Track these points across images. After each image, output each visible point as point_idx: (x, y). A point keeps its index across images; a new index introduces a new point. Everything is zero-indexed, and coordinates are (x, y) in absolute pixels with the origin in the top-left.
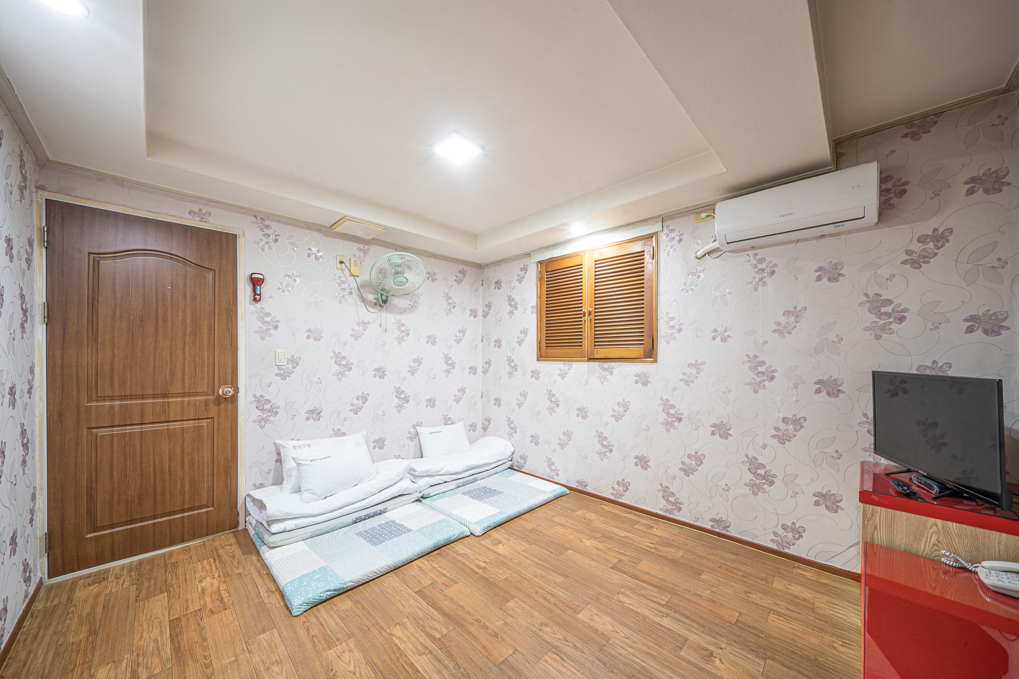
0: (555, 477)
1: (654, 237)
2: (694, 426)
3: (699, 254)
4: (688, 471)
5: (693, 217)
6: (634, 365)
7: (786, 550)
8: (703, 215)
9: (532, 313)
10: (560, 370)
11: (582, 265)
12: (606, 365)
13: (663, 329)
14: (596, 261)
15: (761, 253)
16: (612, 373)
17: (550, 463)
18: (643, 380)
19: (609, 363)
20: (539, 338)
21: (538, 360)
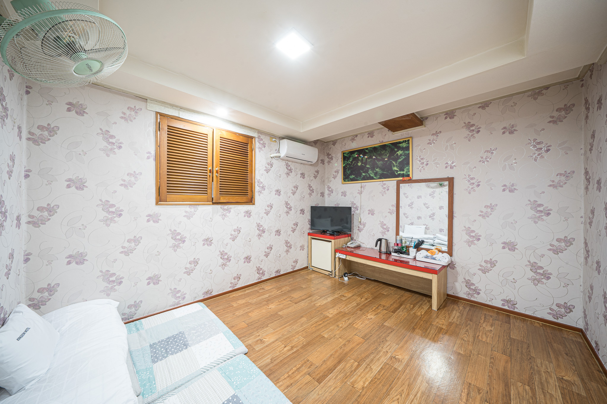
0: (181, 302)
1: (253, 139)
2: (269, 233)
3: (272, 156)
4: (267, 255)
5: (269, 138)
6: (243, 206)
7: (295, 270)
8: (274, 139)
9: (148, 158)
10: (186, 212)
11: (207, 135)
12: (226, 207)
13: (257, 189)
14: (221, 137)
15: (290, 163)
16: (230, 212)
17: (175, 292)
18: (248, 214)
19: (228, 206)
20: (159, 183)
21: (157, 204)
